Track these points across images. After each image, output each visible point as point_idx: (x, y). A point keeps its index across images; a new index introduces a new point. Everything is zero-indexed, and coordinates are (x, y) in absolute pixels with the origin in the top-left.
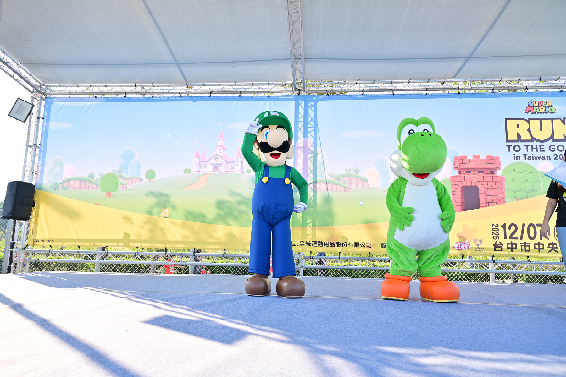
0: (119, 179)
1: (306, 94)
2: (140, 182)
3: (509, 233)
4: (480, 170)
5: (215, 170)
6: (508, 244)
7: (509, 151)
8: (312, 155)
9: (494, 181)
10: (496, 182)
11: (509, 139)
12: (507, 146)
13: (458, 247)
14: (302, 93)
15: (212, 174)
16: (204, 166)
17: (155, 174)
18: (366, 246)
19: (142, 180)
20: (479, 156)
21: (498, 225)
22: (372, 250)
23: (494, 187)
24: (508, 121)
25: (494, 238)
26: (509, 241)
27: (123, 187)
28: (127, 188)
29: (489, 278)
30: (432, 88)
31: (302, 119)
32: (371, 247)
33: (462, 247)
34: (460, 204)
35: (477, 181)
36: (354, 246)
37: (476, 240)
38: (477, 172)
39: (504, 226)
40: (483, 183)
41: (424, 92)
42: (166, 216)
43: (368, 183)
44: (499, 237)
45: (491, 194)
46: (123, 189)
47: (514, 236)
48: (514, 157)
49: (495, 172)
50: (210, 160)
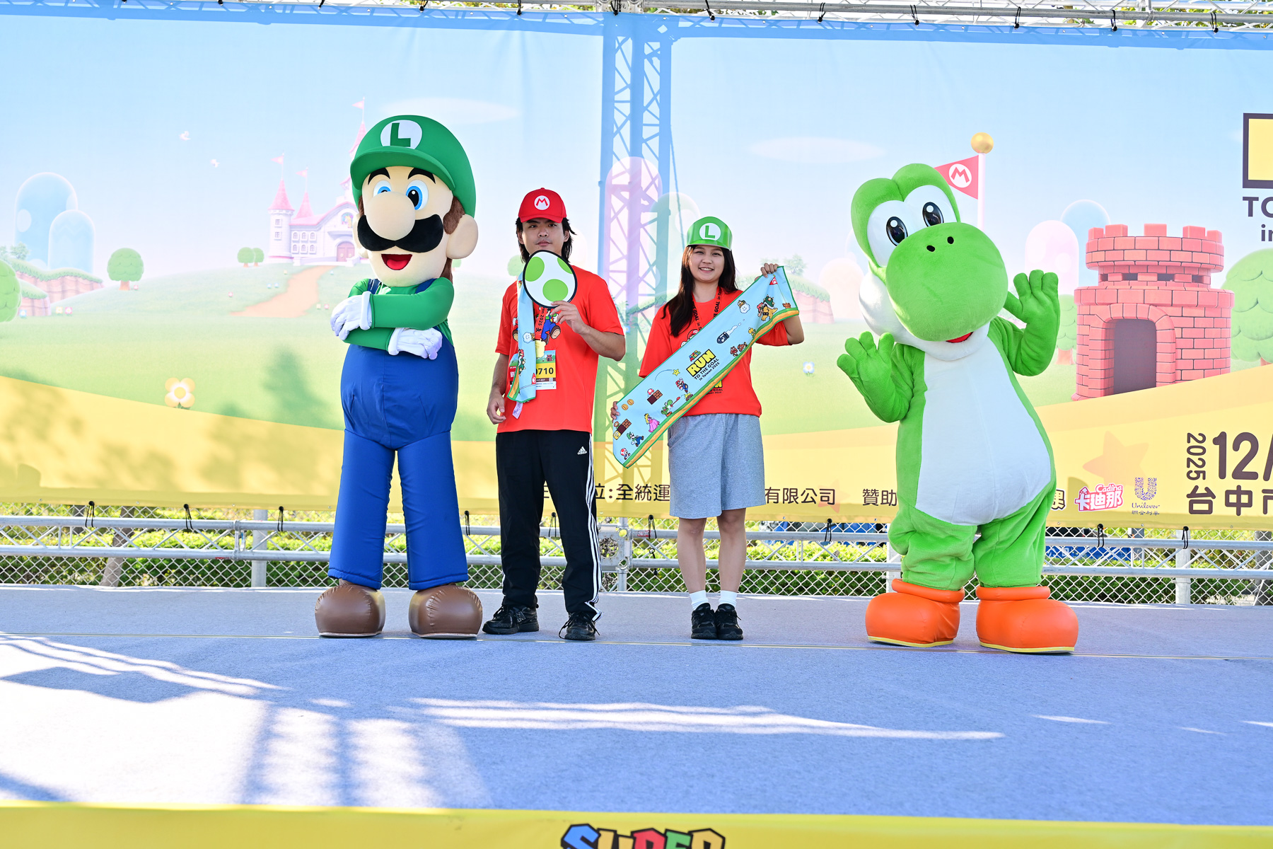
0: (19, 280)
1: (639, 10)
2: (93, 289)
3: (1233, 459)
4: (1164, 271)
5: (342, 255)
6: (1228, 493)
7: (1251, 214)
8: (656, 213)
9: (1201, 306)
10: (1205, 308)
11: (1250, 178)
12: (1245, 199)
13: (1088, 501)
14: (628, 7)
15: (336, 267)
16: (307, 242)
17: (142, 265)
18: (817, 499)
19: (98, 282)
20: (1164, 228)
21: (1204, 439)
22: (837, 511)
23: (1200, 322)
24: (1251, 121)
25: (1193, 475)
26: (1231, 483)
27: (33, 306)
28: (46, 308)
29: (1175, 592)
30: (1033, 10)
31: (626, 95)
32: (833, 504)
33: (1100, 503)
34: (1100, 374)
35: (1153, 305)
36: (784, 500)
37: (1139, 481)
38: (1155, 278)
39: (1220, 440)
40: (1170, 310)
41: (1011, 20)
42: (182, 405)
43: (830, 307)
44: (1204, 472)
45: (1189, 343)
46: (34, 314)
47: (1246, 469)
48: (1263, 232)
49: (1205, 278)
50: (324, 220)
